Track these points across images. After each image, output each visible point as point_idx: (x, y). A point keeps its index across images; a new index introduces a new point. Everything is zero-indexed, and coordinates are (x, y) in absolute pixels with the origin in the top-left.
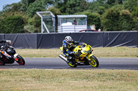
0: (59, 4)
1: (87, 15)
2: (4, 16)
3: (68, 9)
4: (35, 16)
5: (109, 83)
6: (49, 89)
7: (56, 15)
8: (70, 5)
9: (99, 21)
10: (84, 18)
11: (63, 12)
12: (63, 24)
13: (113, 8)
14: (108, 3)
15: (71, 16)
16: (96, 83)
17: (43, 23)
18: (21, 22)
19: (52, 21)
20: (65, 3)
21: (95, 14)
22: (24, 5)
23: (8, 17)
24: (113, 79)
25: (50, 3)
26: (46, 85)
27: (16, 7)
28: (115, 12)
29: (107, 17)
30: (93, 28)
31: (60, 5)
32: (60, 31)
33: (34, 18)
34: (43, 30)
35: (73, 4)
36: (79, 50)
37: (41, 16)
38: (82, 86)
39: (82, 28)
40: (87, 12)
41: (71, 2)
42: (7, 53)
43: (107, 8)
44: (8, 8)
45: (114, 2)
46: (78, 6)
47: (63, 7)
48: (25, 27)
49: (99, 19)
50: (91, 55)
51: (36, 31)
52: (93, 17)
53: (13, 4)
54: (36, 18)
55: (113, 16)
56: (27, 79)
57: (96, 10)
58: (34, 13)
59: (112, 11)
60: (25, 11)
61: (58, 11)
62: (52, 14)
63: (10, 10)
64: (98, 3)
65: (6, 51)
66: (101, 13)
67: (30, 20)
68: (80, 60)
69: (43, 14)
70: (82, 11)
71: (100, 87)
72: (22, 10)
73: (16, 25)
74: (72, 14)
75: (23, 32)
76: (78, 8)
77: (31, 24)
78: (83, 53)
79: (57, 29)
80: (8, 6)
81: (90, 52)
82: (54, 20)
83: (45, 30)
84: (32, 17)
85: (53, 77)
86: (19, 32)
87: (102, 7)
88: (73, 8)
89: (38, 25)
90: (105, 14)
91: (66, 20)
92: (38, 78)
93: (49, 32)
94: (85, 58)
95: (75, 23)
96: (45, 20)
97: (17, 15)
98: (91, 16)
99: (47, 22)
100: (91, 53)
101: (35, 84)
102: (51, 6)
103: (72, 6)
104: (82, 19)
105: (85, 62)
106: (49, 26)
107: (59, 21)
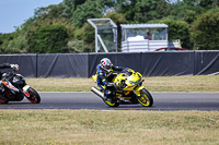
0: (123, 6)
1: (169, 24)
2: (36, 25)
3: (138, 15)
4: (86, 25)
5: (203, 133)
6: (108, 141)
7: (118, 24)
8: (141, 8)
9: (188, 34)
10: (164, 29)
11: (130, 19)
12: (130, 39)
13: (209, 13)
14: (201, 4)
15: (142, 26)
16: (182, 133)
17: (98, 36)
18: (63, 35)
19: (112, 34)
20: (133, 5)
21: (181, 22)
22: (67, 8)
23: (43, 26)
24: (209, 126)
25: (110, 5)
26: (103, 136)
27: (55, 12)
28: (212, 19)
29: (200, 28)
30: (177, 44)
31: (125, 8)
32: (124, 50)
33: (83, 29)
34: (97, 48)
35: (146, 7)
36: (123, 81)
37: (94, 26)
38: (159, 137)
39: (159, 45)
40: (168, 19)
41: (143, 4)
42: (13, 84)
43: (199, 12)
44: (42, 12)
45: (210, 3)
46: (154, 9)
47: (129, 12)
48: (70, 43)
49: (186, 30)
50: (141, 88)
51: (87, 50)
52: (177, 27)
53: (50, 7)
54: (87, 29)
55: (208, 26)
56: (72, 126)
57: (183, 16)
58: (83, 21)
59: (208, 18)
60: (69, 17)
61: (121, 17)
62: (112, 22)
63: (46, 16)
64: (186, 5)
65: (11, 81)
66: (189, 21)
67: (78, 32)
68: (123, 96)
69: (99, 22)
70: (160, 18)
71: (188, 139)
72: (65, 16)
73: (55, 40)
74: (144, 22)
75: (66, 51)
76: (153, 13)
77: (79, 38)
78: (129, 84)
79: (119, 47)
80: (43, 9)
81: (139, 83)
82: (115, 31)
83: (102, 48)
84: (81, 27)
85: (114, 123)
86: (60, 52)
87: (191, 11)
88: (145, 14)
89: (91, 40)
90: (196, 23)
91: (134, 32)
92: (89, 124)
93: (107, 52)
94: (132, 92)
95: (148, 36)
96: (101, 32)
97: (56, 24)
98: (173, 26)
99: (104, 35)
100: (141, 84)
101: (85, 134)
102: (111, 10)
103: (145, 10)
104: (160, 30)
105: (132, 99)
106: (108, 42)
107: (124, 33)
